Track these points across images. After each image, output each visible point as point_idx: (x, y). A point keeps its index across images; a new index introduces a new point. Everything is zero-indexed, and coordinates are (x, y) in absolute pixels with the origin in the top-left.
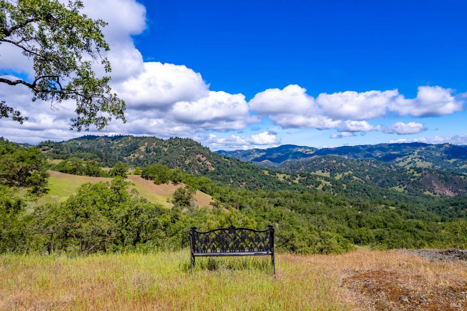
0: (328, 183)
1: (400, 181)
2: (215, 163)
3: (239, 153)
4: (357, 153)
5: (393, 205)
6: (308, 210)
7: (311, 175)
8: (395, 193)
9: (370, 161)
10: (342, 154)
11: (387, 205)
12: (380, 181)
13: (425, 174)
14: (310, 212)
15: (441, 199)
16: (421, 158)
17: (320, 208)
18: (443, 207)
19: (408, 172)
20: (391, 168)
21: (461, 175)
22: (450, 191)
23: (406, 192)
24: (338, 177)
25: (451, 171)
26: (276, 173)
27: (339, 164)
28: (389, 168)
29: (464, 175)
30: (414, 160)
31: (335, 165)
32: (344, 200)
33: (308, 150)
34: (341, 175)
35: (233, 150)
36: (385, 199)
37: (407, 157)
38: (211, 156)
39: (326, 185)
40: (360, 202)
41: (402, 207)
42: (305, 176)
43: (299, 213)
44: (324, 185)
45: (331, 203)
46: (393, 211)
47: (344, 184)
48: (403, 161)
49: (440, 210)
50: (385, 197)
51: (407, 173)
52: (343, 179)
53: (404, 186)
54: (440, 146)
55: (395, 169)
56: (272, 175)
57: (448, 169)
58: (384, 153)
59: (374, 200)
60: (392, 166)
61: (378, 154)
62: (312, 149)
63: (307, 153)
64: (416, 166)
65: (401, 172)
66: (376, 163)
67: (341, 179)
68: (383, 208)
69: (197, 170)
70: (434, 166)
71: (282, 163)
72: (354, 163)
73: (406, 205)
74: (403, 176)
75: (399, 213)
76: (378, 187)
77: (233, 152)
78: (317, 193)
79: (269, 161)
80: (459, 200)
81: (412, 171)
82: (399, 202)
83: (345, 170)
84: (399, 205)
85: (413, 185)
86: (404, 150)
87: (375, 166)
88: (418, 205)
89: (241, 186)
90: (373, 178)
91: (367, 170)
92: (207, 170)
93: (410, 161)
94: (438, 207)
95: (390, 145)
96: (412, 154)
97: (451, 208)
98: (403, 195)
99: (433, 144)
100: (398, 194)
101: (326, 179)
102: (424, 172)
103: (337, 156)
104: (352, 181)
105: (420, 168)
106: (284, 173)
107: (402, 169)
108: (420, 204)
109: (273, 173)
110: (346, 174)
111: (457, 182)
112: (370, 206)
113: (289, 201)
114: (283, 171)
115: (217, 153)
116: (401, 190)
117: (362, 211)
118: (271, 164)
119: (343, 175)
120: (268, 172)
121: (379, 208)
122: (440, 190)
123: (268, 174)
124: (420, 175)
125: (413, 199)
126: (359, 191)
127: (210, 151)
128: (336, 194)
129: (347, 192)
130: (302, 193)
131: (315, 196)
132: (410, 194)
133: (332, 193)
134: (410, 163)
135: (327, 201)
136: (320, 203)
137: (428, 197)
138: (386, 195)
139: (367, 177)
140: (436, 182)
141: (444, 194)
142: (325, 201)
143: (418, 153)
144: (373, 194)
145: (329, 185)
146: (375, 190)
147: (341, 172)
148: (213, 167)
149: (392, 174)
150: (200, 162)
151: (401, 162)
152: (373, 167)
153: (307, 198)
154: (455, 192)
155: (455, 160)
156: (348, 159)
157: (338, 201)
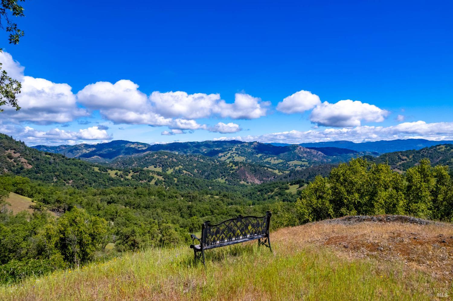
0: (161, 178)
1: (222, 173)
2: (32, 159)
3: (64, 148)
4: (186, 148)
5: (217, 195)
6: (142, 205)
7: (143, 171)
8: (218, 184)
9: (197, 156)
10: (173, 149)
11: (212, 195)
12: (206, 174)
13: (241, 167)
14: (145, 206)
15: (252, 187)
16: (237, 153)
17: (154, 202)
18: (253, 193)
19: (228, 165)
20: (215, 162)
21: (265, 167)
22: (258, 180)
23: (227, 182)
24: (170, 171)
25: (258, 164)
26: (107, 170)
27: (171, 159)
28: (213, 162)
29: (267, 167)
30: (232, 155)
31: (167, 160)
32: (176, 193)
33: (141, 146)
34: (172, 169)
35: (57, 145)
36: (210, 190)
37: (227, 152)
38: (28, 151)
39: (158, 179)
40: (190, 193)
41: (225, 196)
42: (138, 172)
43: (134, 208)
44: (156, 179)
45: (164, 197)
46: (217, 199)
47: (175, 177)
48: (224, 156)
49: (251, 195)
50: (210, 188)
51: (228, 167)
52: (174, 173)
53: (225, 177)
54: (251, 143)
55: (218, 164)
56: (103, 172)
57: (256, 162)
58: (209, 149)
59: (201, 191)
60: (215, 160)
61: (205, 150)
62: (145, 144)
63: (140, 149)
64: (234, 160)
65: (223, 166)
66: (203, 158)
67: (172, 173)
68: (209, 198)
69: (7, 169)
70: (247, 160)
71: (113, 159)
72: (184, 158)
73: (227, 193)
74: (224, 169)
75: (222, 200)
76: (204, 180)
77: (56, 147)
78: (150, 188)
79: (99, 157)
80: (264, 186)
81: (231, 164)
82: (222, 191)
83: (176, 165)
84: (222, 194)
85: (232, 176)
86: (225, 146)
87: (202, 161)
88: (236, 193)
89: (67, 184)
90: (200, 171)
91: (195, 165)
92: (22, 168)
93: (230, 156)
94: (250, 194)
95: (214, 142)
96: (231, 150)
97: (259, 193)
98: (225, 185)
99: (247, 141)
100: (221, 185)
101: (159, 174)
102: (240, 165)
103: (169, 151)
104: (182, 175)
105: (237, 162)
106: (116, 170)
107: (223, 164)
108: (238, 192)
109: (105, 169)
110: (177, 168)
111: (262, 172)
112: (198, 196)
113: (122, 197)
114: (114, 167)
115: (35, 148)
116: (223, 181)
117: (192, 202)
118: (101, 160)
119: (174, 169)
120: (98, 168)
121: (206, 198)
122: (251, 180)
123: (99, 171)
124: (237, 167)
125: (232, 188)
126: (188, 183)
127: (25, 147)
128: (168, 188)
129: (178, 186)
130: (136, 188)
131: (149, 191)
132: (230, 184)
133: (164, 187)
134: (229, 158)
135: (160, 194)
136: (153, 197)
137: (243, 185)
138: (211, 186)
139: (195, 171)
140: (248, 174)
141: (253, 182)
142: (158, 195)
143: (235, 149)
144: (200, 186)
145: (162, 180)
146: (202, 182)
147: (173, 167)
148: (30, 164)
149: (216, 167)
150: (11, 159)
151: (223, 157)
152: (200, 162)
153: (141, 193)
154: (261, 180)
155: (261, 155)
156: (178, 155)
157: (170, 194)
